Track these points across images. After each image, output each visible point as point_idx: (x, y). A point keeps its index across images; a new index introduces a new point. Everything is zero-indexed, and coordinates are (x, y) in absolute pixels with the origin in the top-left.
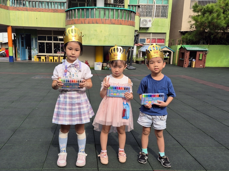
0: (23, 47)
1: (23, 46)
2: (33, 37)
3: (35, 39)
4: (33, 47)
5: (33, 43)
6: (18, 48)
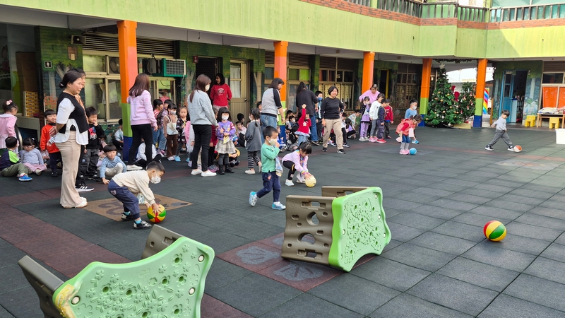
0: (507, 97)
1: (507, 93)
2: (532, 76)
3: (536, 81)
4: (528, 97)
5: (530, 89)
6: (496, 99)
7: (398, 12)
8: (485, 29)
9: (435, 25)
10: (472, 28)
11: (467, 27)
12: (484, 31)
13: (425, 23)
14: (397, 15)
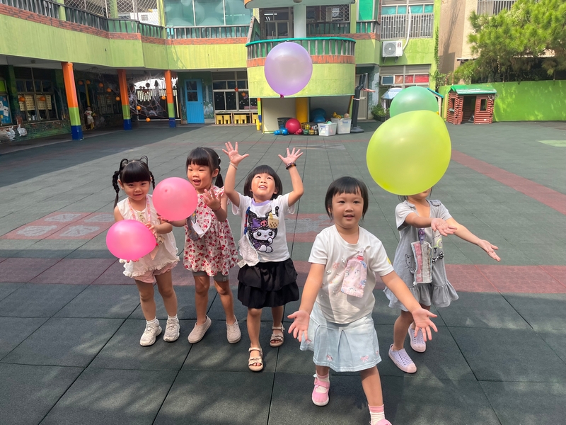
2: (205, 84)
7: (87, 25)
8: (164, 44)
9: (123, 39)
10: (154, 43)
11: (150, 42)
12: (164, 46)
13: (113, 37)
14: (87, 28)
